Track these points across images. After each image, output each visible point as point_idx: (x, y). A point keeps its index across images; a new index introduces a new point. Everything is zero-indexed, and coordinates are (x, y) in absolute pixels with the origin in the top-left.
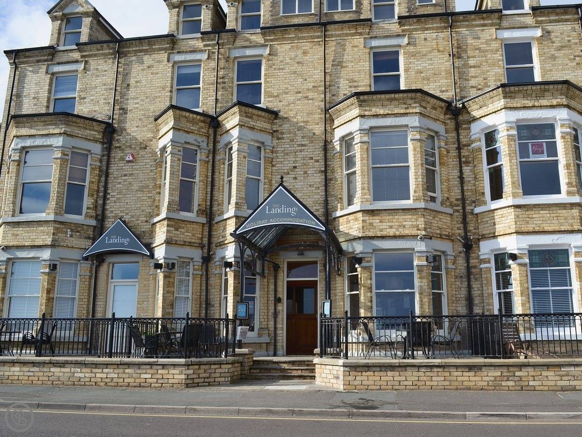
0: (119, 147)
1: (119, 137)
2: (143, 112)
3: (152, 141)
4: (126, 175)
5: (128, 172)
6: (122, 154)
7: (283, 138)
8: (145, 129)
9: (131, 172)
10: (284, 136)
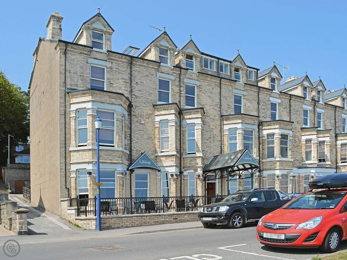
0: (135, 115)
1: (134, 110)
2: (146, 99)
3: (151, 115)
4: (140, 130)
5: (141, 129)
6: (137, 119)
7: (206, 124)
8: (147, 108)
9: (142, 129)
10: (206, 123)
